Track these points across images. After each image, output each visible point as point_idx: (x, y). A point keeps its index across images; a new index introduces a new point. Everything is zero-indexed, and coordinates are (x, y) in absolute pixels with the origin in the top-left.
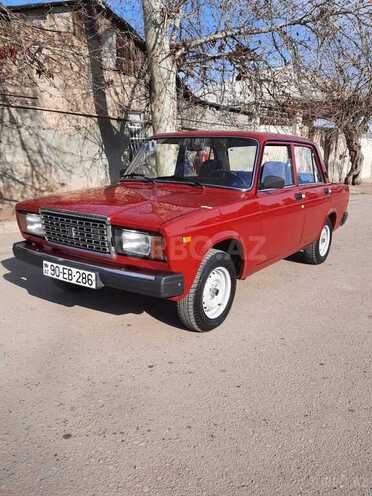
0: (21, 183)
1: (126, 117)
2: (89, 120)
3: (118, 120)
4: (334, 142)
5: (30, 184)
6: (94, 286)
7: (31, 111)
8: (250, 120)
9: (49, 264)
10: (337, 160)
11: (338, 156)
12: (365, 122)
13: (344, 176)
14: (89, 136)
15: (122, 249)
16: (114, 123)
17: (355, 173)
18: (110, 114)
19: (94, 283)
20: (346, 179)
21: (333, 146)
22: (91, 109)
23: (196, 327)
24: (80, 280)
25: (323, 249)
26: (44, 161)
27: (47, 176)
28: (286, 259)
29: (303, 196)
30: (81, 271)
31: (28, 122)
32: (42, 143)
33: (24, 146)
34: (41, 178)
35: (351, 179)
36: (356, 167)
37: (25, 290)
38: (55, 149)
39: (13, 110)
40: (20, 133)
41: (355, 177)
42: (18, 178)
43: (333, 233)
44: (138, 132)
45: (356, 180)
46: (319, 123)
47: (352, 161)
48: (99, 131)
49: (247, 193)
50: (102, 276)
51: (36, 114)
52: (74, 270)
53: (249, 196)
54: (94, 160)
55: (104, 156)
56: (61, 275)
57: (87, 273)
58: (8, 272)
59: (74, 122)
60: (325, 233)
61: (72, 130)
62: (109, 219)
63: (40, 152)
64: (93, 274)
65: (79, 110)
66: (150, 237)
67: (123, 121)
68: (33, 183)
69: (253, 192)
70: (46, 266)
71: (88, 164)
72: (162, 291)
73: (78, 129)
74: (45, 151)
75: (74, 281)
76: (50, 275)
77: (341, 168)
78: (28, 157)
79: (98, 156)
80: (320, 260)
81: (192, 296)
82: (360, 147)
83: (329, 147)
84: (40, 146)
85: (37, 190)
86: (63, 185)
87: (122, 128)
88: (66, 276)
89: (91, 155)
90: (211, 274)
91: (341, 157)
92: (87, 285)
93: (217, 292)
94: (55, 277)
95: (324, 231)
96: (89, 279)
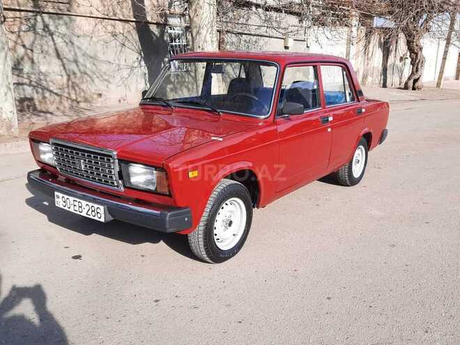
0: (56, 94)
1: (166, 20)
2: (127, 25)
3: (158, 24)
4: (394, 42)
5: (66, 95)
6: (102, 220)
7: (65, 17)
8: (301, 21)
9: (61, 195)
10: (398, 62)
11: (398, 58)
12: (427, 21)
13: (404, 80)
14: (126, 43)
15: (130, 183)
16: (154, 28)
17: (416, 77)
18: (149, 19)
19: (103, 216)
20: (406, 83)
21: (392, 48)
22: (128, 13)
23: (207, 259)
24: (89, 213)
25: (357, 171)
26: (80, 70)
27: (84, 86)
28: (320, 180)
29: (331, 119)
30: (91, 204)
31: (63, 29)
32: (77, 51)
33: (58, 56)
34: (77, 88)
35: (411, 83)
36: (417, 71)
37: (46, 217)
38: (91, 57)
39: (46, 17)
40: (53, 40)
41: (416, 81)
42: (51, 88)
43: (369, 153)
44: (179, 37)
45: (416, 85)
46: (378, 22)
47: (413, 63)
48: (136, 37)
49: (265, 121)
50: (110, 210)
51: (71, 20)
52: (84, 203)
53: (267, 123)
54: (132, 68)
55: (143, 63)
56: (72, 207)
57: (96, 206)
58: (32, 195)
59: (110, 28)
60: (359, 153)
61: (108, 37)
62: (115, 153)
63: (76, 61)
64: (102, 208)
65: (115, 15)
66: (155, 172)
67: (162, 26)
68: (69, 94)
69: (272, 118)
70: (58, 197)
71: (125, 73)
72: (168, 227)
73: (114, 35)
74: (81, 60)
75: (84, 214)
76: (61, 207)
77: (401, 72)
78: (64, 65)
79: (136, 64)
80: (353, 182)
81: (201, 228)
82: (421, 49)
83: (388, 49)
84: (76, 54)
85: (73, 101)
86: (100, 95)
87: (162, 33)
88: (77, 208)
89: (130, 62)
90: (224, 205)
91: (401, 59)
92: (96, 218)
93: (230, 223)
94: (66, 208)
95: (358, 152)
96: (98, 212)
